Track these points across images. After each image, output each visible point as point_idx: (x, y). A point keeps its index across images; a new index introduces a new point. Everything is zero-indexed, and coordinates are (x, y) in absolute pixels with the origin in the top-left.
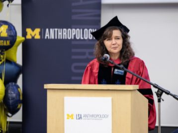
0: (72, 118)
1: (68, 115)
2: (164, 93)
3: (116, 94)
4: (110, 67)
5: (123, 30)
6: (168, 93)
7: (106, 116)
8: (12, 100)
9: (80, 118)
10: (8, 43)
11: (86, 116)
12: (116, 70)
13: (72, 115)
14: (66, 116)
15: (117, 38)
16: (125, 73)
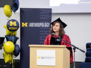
0: (40, 58)
1: (38, 57)
2: (76, 49)
3: (57, 49)
4: (55, 38)
5: (60, 23)
6: (78, 49)
7: (53, 58)
8: (17, 51)
9: (43, 58)
10: (17, 28)
11: (45, 57)
12: (57, 39)
13: (40, 57)
14: (37, 58)
15: (57, 26)
16: (61, 40)
